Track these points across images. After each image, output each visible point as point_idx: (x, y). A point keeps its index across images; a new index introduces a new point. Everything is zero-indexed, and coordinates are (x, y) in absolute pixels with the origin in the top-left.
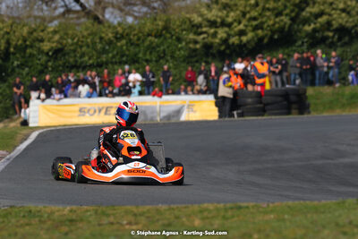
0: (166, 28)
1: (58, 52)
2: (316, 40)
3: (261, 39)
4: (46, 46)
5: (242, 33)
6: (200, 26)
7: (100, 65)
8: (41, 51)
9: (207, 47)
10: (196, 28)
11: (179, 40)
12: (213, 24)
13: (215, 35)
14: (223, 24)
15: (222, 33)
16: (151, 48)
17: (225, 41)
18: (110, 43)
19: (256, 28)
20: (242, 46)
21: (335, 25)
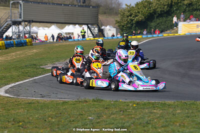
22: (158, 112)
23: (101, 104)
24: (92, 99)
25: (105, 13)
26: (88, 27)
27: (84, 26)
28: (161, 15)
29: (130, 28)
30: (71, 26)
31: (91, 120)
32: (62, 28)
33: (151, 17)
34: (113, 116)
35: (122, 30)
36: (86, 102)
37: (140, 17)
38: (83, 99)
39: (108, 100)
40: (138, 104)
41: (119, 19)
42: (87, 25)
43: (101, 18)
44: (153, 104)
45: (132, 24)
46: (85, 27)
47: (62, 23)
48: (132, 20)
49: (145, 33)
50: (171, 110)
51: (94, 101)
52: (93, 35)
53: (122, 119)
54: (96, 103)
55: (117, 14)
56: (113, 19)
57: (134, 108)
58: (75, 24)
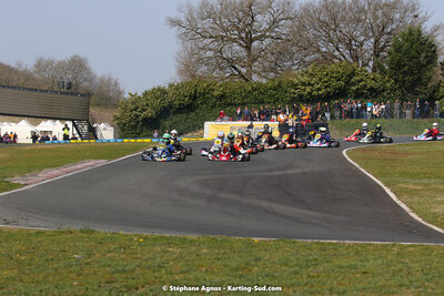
0: (279, 85)
1: (222, 97)
2: (358, 95)
3: (329, 93)
4: (216, 93)
5: (319, 89)
6: (297, 85)
7: (243, 104)
8: (213, 96)
9: (301, 96)
10: (295, 86)
11: (286, 92)
12: (304, 84)
13: (304, 90)
14: (309, 84)
15: (308, 89)
16: (271, 96)
17: (310, 93)
18: (249, 92)
19: (327, 87)
20: (319, 96)
21: (368, 87)
22: (175, 250)
23: (93, 236)
24: (78, 229)
25: (99, 105)
26: (74, 125)
27: (67, 122)
28: (180, 110)
29: (135, 127)
30: (49, 122)
31: (78, 260)
32: (36, 125)
33: (165, 112)
34: (109, 255)
35: (123, 130)
36: (71, 232)
37: (149, 113)
38: (65, 228)
39: (103, 231)
40: (146, 238)
41: (118, 114)
42: (73, 121)
43: (93, 111)
44: (168, 239)
45: (138, 122)
46: (70, 124)
47: (36, 117)
48: (137, 116)
49: (156, 134)
50: (194, 248)
51: (82, 231)
52: (81, 136)
53: (123, 259)
54: (85, 235)
55: (115, 106)
56: (110, 114)
57: (140, 244)
58: (55, 119)
